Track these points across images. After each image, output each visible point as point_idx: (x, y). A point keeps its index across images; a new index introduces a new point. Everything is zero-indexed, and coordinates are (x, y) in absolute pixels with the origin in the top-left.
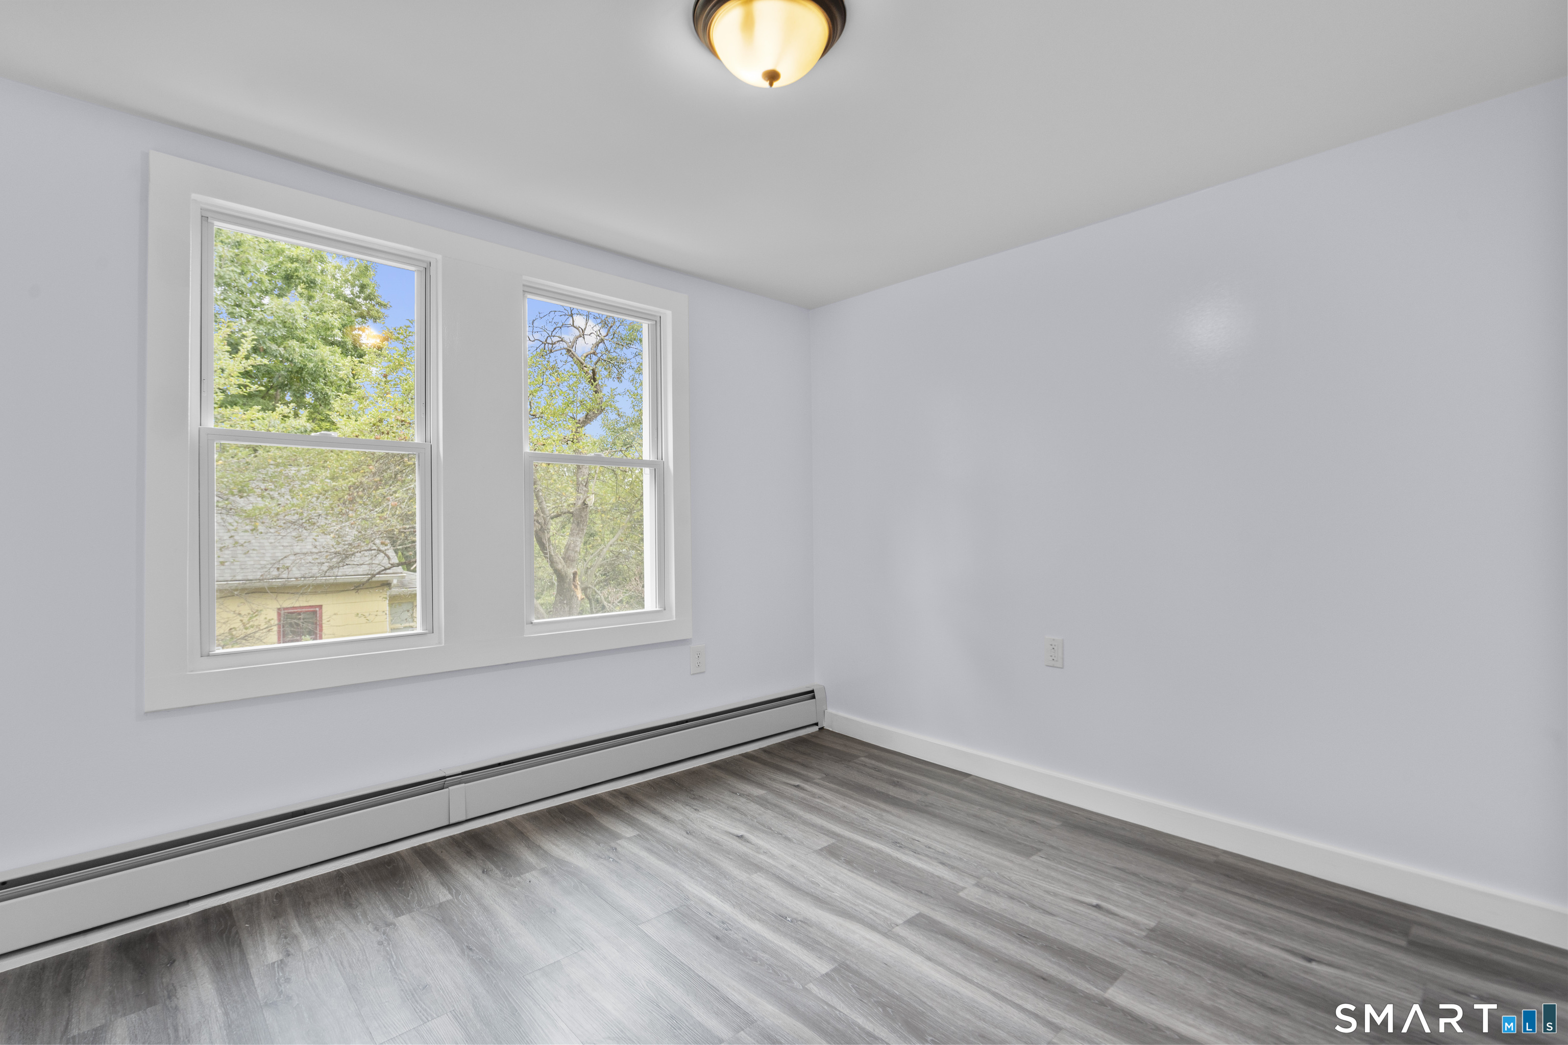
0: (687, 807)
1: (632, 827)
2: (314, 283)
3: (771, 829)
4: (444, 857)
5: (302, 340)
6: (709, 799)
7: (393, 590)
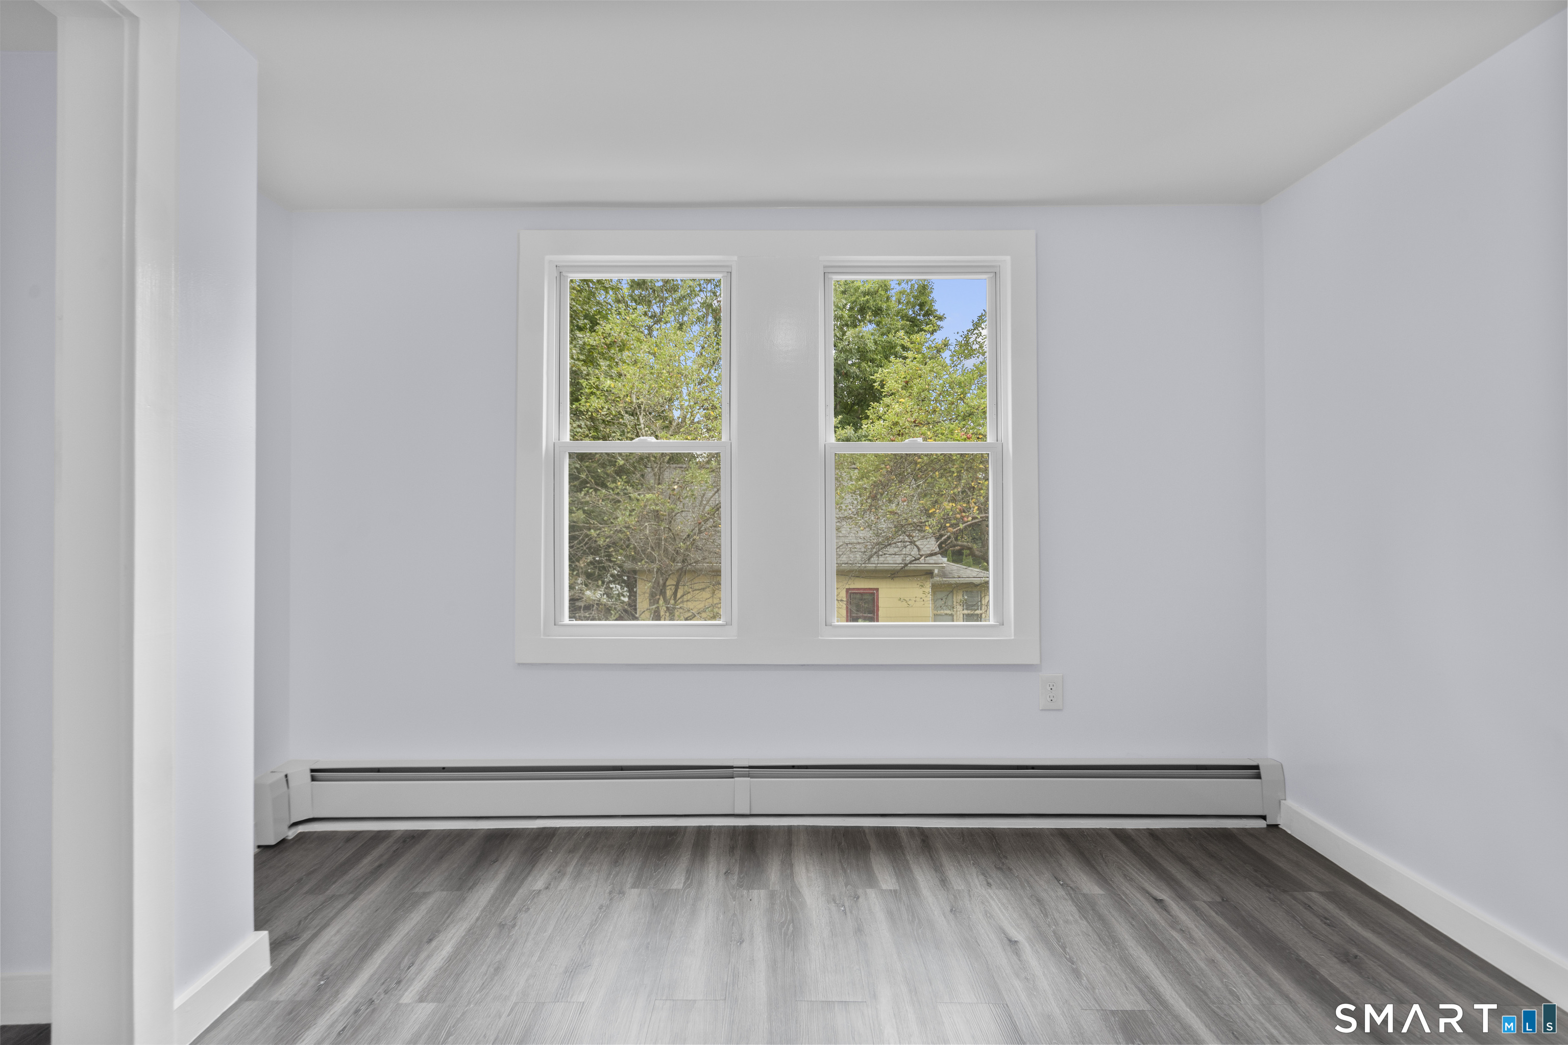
0: (981, 877)
1: (898, 879)
2: (881, 310)
3: (1064, 948)
4: (712, 845)
5: (872, 361)
6: (1017, 877)
7: (935, 579)
